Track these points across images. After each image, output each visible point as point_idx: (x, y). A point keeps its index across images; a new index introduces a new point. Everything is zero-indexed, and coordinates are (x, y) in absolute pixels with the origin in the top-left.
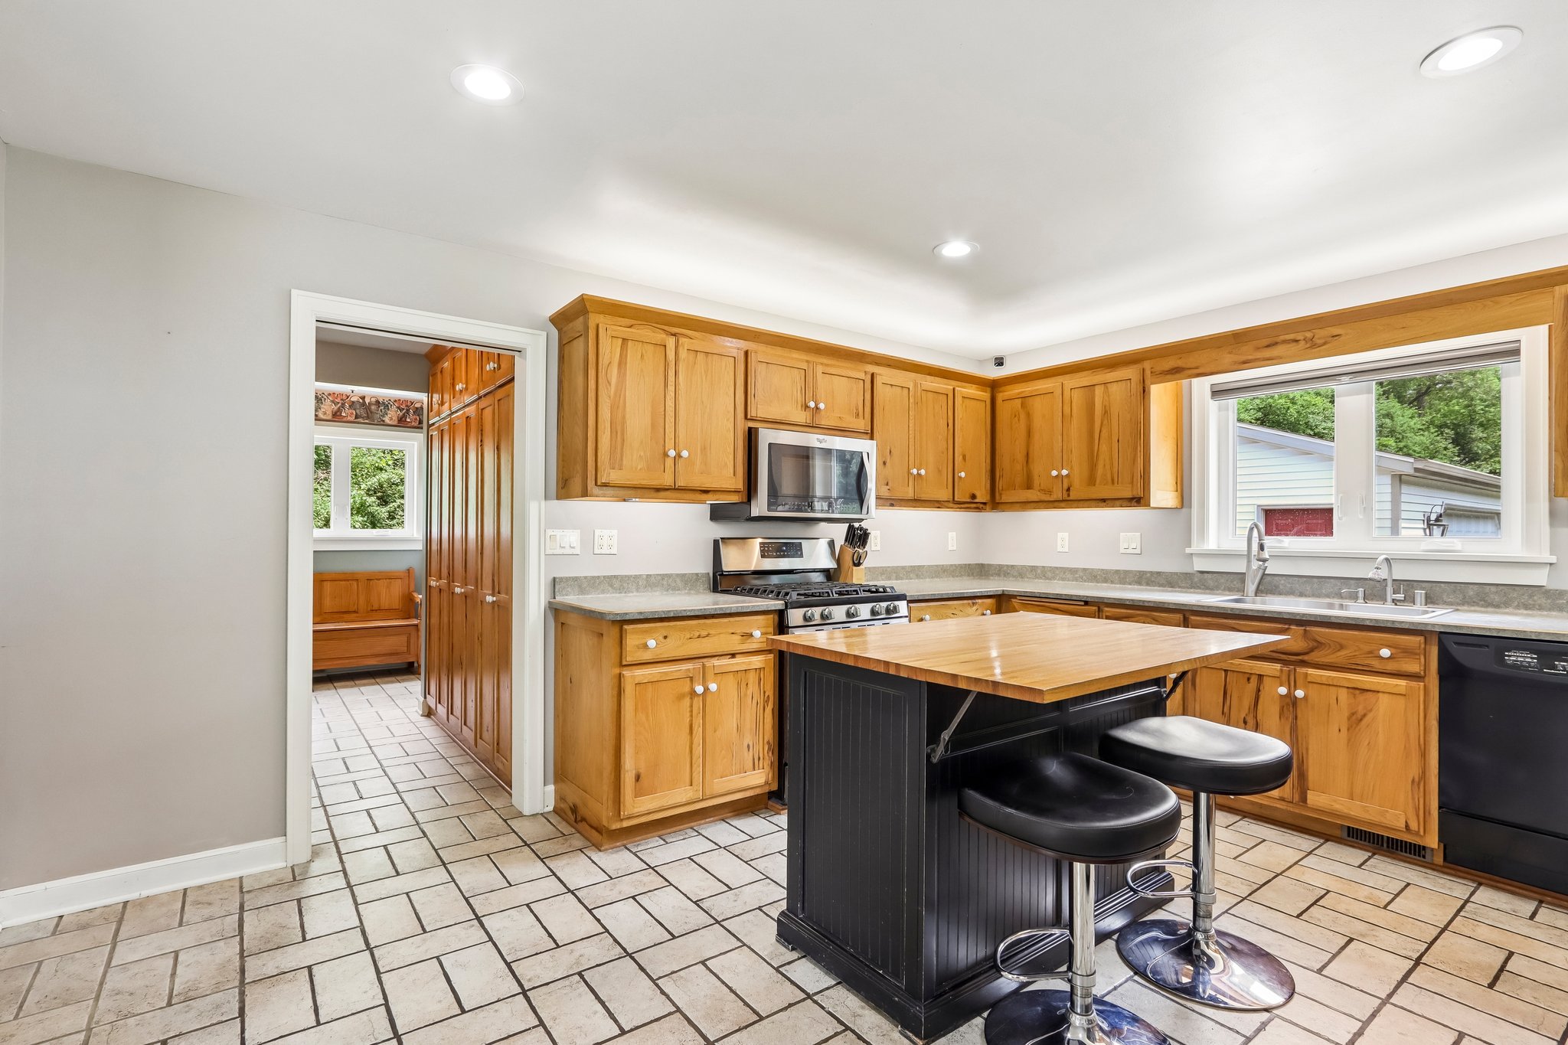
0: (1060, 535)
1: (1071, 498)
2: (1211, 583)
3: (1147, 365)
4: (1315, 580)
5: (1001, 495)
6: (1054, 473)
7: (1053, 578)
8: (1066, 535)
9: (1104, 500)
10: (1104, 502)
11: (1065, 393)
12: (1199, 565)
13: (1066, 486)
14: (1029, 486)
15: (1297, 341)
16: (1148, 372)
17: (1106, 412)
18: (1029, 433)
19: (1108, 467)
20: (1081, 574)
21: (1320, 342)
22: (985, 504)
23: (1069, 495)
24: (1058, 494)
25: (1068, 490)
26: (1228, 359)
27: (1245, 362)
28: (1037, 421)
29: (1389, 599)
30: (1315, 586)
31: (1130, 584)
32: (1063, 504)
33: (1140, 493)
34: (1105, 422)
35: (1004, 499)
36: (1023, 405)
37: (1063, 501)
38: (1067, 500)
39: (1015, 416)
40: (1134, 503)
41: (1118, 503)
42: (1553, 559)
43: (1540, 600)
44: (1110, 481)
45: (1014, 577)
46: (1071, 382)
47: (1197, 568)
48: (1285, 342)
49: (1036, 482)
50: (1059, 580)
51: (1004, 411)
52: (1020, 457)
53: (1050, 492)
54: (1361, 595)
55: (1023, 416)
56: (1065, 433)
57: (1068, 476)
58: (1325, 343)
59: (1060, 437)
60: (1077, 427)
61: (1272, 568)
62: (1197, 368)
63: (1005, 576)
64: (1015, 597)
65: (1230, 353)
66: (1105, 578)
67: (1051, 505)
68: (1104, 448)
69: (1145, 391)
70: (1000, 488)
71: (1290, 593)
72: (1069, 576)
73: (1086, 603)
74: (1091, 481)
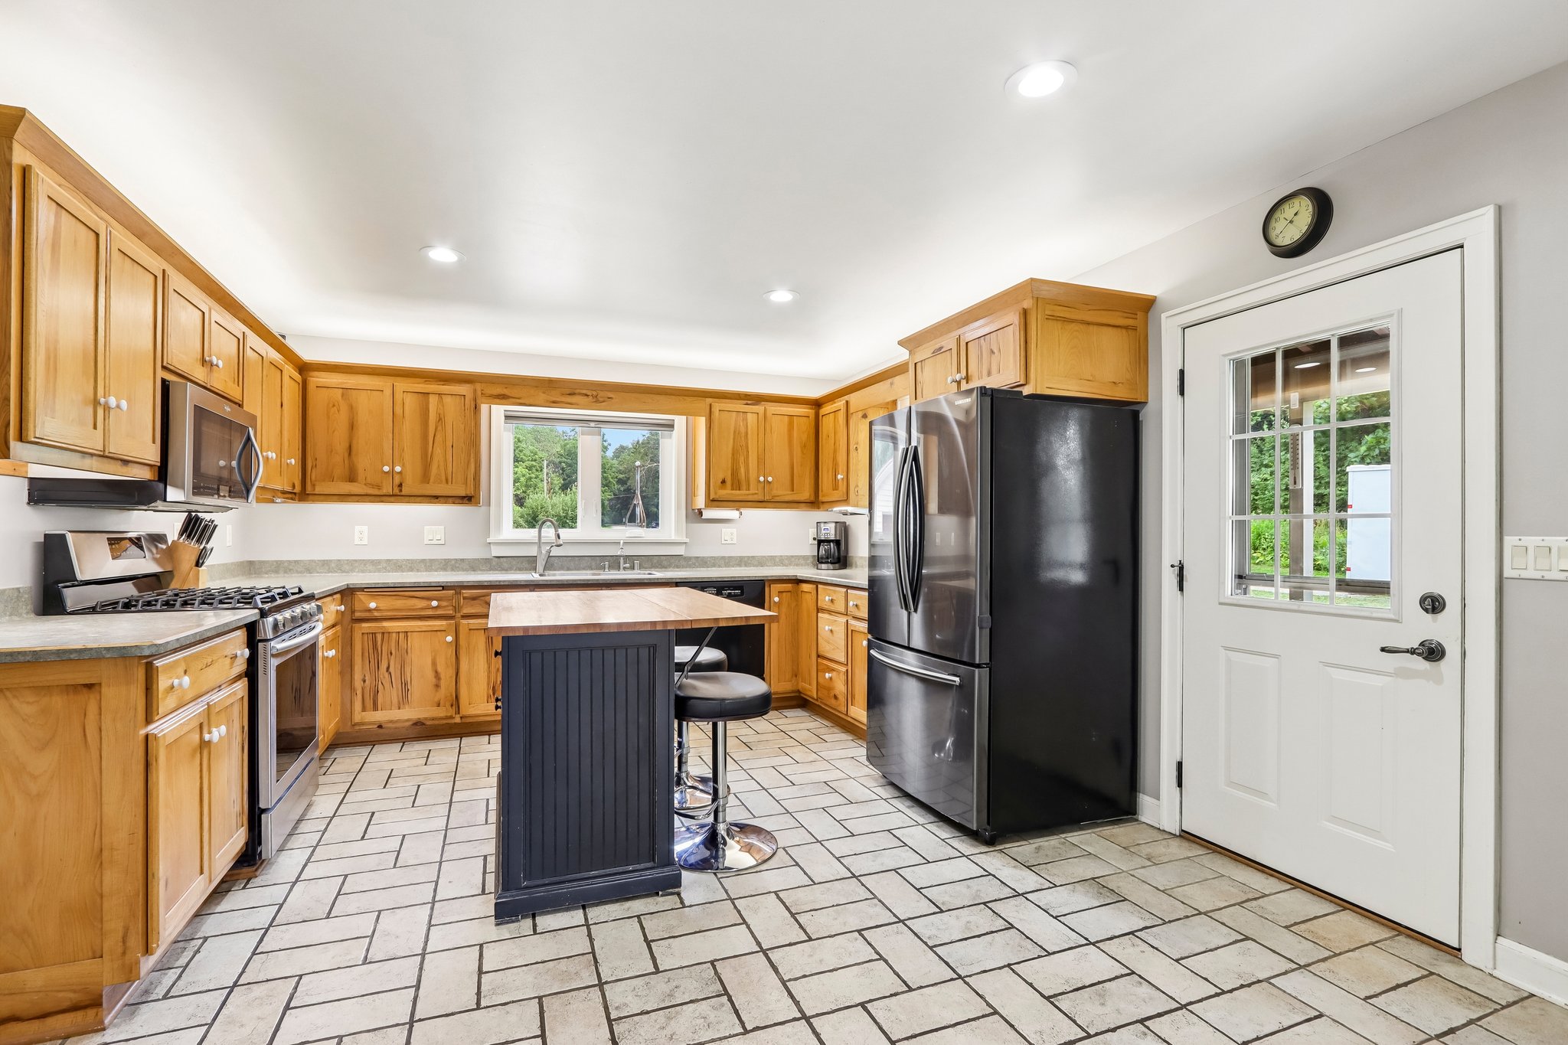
0: (357, 528)
1: (403, 493)
2: (506, 565)
3: (478, 386)
4: (577, 558)
5: (314, 486)
6: (386, 469)
7: (352, 571)
8: (365, 528)
9: (437, 497)
10: (435, 498)
11: (396, 396)
12: (496, 551)
13: (397, 481)
14: (352, 478)
15: (587, 396)
16: (479, 393)
17: (440, 419)
18: (352, 426)
19: (442, 468)
20: (385, 565)
21: (601, 399)
22: (295, 494)
23: (401, 491)
24: (387, 489)
25: (400, 485)
26: (542, 397)
27: (554, 402)
28: (363, 416)
29: (621, 568)
30: (576, 563)
31: (436, 571)
32: (392, 499)
33: (470, 492)
34: (439, 428)
35: (318, 490)
36: (343, 395)
37: (393, 495)
38: (398, 494)
39: (334, 406)
40: (465, 500)
41: (450, 500)
42: (687, 540)
43: (683, 563)
44: (444, 478)
45: (298, 572)
46: (402, 385)
47: (495, 554)
48: (580, 394)
49: (361, 475)
50: (358, 572)
51: (316, 398)
52: (341, 447)
53: (379, 487)
54: (607, 566)
55: (344, 408)
56: (396, 431)
57: (400, 473)
58: (604, 402)
59: (391, 435)
60: (409, 428)
61: (555, 552)
62: (519, 399)
63: (285, 572)
64: (362, 589)
65: (544, 393)
66: (411, 567)
67: (378, 499)
68: (438, 451)
69: (476, 408)
70: (313, 478)
71: (561, 568)
72: (370, 567)
73: (444, 588)
74: (425, 478)
